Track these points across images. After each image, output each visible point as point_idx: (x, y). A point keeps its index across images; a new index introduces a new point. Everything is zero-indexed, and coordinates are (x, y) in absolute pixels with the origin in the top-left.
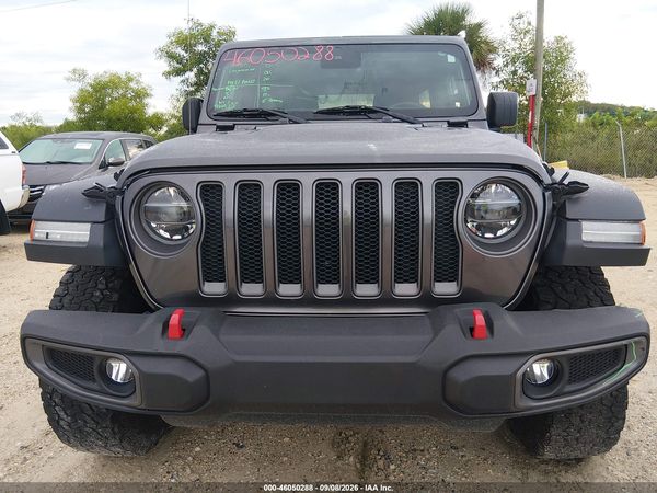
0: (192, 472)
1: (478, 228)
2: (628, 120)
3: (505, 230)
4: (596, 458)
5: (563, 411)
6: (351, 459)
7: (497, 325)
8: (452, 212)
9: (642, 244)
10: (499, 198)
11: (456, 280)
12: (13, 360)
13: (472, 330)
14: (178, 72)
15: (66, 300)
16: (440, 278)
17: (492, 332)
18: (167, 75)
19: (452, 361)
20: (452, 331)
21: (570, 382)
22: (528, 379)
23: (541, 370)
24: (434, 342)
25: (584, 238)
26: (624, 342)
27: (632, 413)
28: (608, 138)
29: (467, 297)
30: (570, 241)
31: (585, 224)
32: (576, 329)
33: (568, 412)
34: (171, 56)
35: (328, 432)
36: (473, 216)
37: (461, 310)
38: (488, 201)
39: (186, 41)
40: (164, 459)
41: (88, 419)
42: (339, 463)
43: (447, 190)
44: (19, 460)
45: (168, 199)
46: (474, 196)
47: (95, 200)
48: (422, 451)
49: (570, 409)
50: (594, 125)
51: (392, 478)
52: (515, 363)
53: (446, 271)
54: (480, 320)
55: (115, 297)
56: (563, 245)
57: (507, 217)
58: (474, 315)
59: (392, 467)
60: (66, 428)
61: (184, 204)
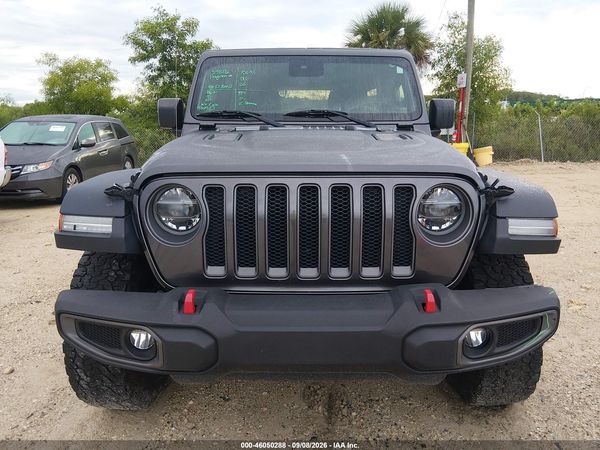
0: (189, 421)
1: (427, 222)
2: (545, 110)
3: (448, 224)
4: (517, 405)
5: (492, 367)
6: (320, 408)
7: (443, 301)
8: (408, 211)
9: (554, 236)
10: (444, 199)
11: (410, 264)
12: (16, 328)
13: (424, 305)
14: (143, 58)
15: (86, 280)
16: (398, 263)
17: (440, 308)
18: (133, 60)
19: (409, 330)
20: (409, 307)
21: (498, 345)
22: (467, 343)
23: (476, 336)
24: (396, 315)
25: (510, 232)
26: (540, 314)
27: (545, 368)
28: (528, 126)
29: (419, 278)
30: (500, 235)
31: (510, 221)
32: (503, 304)
33: (496, 368)
34: (137, 43)
35: (299, 386)
36: (423, 213)
37: (415, 289)
38: (435, 202)
39: (152, 30)
40: (163, 411)
41: (105, 379)
42: (310, 412)
43: (404, 194)
44: (38, 414)
45: (176, 198)
46: (425, 197)
47: (114, 198)
48: (377, 401)
49: (498, 366)
50: (516, 114)
51: (354, 423)
52: (457, 331)
53: (403, 258)
54: (431, 298)
55: (127, 277)
56: (493, 238)
57: (450, 215)
58: (426, 294)
59: (354, 414)
60: (86, 387)
61: (190, 202)
